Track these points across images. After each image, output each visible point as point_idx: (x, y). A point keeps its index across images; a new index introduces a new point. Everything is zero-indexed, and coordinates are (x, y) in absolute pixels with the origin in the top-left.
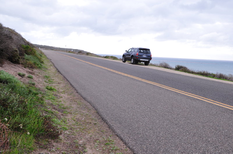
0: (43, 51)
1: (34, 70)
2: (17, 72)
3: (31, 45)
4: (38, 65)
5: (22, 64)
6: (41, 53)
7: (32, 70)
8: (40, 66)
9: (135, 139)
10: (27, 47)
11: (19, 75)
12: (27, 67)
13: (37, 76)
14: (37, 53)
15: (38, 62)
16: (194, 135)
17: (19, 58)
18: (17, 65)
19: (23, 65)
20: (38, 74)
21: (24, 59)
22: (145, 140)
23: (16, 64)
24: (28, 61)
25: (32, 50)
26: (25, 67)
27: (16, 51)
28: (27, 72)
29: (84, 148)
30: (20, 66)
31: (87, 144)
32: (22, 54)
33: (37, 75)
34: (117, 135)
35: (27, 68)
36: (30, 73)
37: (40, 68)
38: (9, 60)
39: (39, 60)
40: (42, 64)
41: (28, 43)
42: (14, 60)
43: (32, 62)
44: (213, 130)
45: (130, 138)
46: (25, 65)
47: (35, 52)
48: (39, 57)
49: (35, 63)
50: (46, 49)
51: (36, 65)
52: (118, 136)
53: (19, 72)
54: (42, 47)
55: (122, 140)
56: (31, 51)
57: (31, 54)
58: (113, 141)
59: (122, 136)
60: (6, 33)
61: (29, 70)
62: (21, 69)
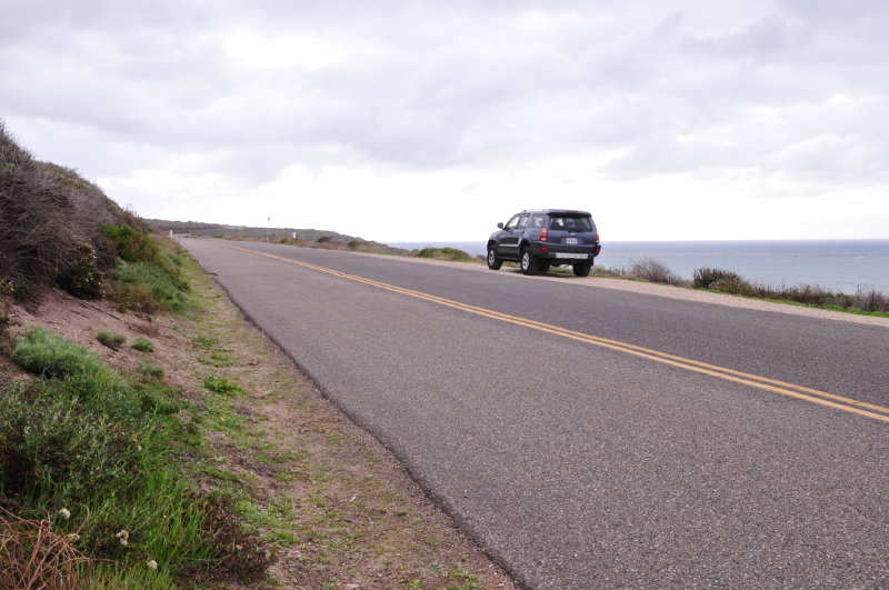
0: (186, 243)
1: (158, 320)
2: (94, 328)
3: (140, 221)
4: (169, 298)
5: (109, 297)
6: (179, 250)
7: (149, 320)
8: (176, 301)
9: (559, 568)
10: (125, 233)
11: (103, 340)
12: (130, 308)
13: (170, 342)
14: (164, 253)
15: (170, 289)
16: (789, 542)
17: (97, 277)
18: (91, 303)
19: (114, 300)
20: (172, 333)
21: (116, 278)
22: (599, 571)
23: (88, 300)
24: (130, 286)
25: (143, 245)
26: (121, 311)
27: (87, 251)
28: (130, 328)
30: (103, 305)
32: (106, 262)
33: (169, 338)
34: (488, 556)
35: (130, 312)
36: (141, 330)
37: (176, 308)
38: (62, 288)
39: (173, 277)
40: (184, 294)
41: (127, 218)
42: (79, 286)
43: (146, 288)
44: (861, 518)
45: (540, 564)
46: (122, 303)
47: (154, 251)
48: (172, 267)
49: (157, 293)
50: (194, 236)
51: (163, 301)
52: (491, 558)
53: (99, 330)
54: (180, 228)
55: (508, 572)
56: (142, 247)
57: (140, 258)
58: (475, 580)
59: (509, 559)
60: (44, 184)
61: (137, 321)
62: (106, 320)
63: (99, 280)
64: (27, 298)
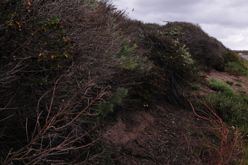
2: (224, 79)
10: (229, 54)
12: (232, 74)
17: (224, 66)
18: (222, 73)
19: (228, 72)
20: (245, 81)
21: (228, 66)
26: (230, 75)
27: (221, 59)
28: (233, 80)
30: (225, 73)
36: (236, 80)
42: (219, 68)
43: (236, 69)
56: (234, 58)
60: (212, 41)
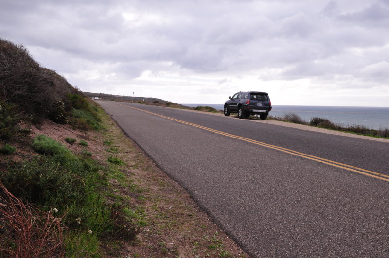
0: (101, 103)
1: (89, 133)
2: (63, 136)
3: (81, 93)
4: (93, 124)
5: (69, 123)
6: (96, 105)
7: (85, 133)
9: (256, 239)
11: (67, 141)
12: (78, 128)
13: (94, 142)
14: (91, 106)
15: (93, 121)
16: (352, 231)
17: (65, 115)
18: (62, 126)
19: (71, 125)
21: (72, 115)
22: (272, 241)
23: (61, 124)
24: (78, 119)
25: (83, 102)
26: (74, 129)
27: (61, 104)
28: (78, 136)
29: (176, 253)
30: (67, 126)
31: (179, 248)
32: (68, 109)
33: (94, 140)
34: (226, 233)
35: (77, 129)
36: (82, 137)
37: (96, 129)
38: (50, 119)
39: (95, 116)
40: (99, 123)
41: (76, 91)
43: (84, 120)
45: (248, 237)
46: (74, 126)
47: (87, 105)
48: (94, 112)
49: (88, 122)
50: (102, 99)
51: (91, 125)
52: (228, 234)
53: (66, 136)
55: (235, 240)
56: (82, 103)
57: (81, 107)
58: (221, 243)
59: (235, 235)
61: (80, 133)
62: (68, 132)
63: (66, 116)
64: (37, 123)
